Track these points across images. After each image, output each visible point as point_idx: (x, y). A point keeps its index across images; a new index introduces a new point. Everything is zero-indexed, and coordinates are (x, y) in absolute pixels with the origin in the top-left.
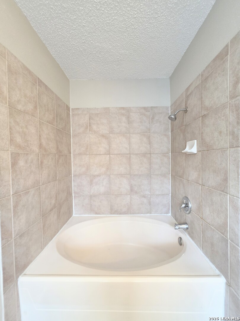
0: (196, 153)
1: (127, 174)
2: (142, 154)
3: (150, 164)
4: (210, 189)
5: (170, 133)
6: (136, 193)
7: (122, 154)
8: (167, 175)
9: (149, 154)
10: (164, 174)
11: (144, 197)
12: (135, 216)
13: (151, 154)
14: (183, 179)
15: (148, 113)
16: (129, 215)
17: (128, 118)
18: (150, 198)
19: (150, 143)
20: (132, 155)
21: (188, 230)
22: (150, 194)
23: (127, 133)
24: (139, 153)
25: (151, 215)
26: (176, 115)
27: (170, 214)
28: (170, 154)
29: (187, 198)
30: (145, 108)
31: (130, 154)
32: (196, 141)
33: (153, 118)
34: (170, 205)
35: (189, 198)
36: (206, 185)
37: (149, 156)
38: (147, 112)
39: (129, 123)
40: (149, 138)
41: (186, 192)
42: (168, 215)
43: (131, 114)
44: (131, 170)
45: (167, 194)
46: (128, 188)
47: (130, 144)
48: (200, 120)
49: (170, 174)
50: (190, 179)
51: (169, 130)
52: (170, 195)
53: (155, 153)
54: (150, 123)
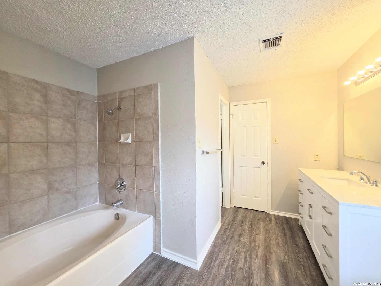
0: (131, 143)
1: (43, 169)
2: (66, 142)
3: (76, 153)
4: (142, 167)
5: (97, 122)
6: (57, 190)
7: (33, 142)
8: (94, 164)
9: (75, 142)
10: (92, 163)
11: (68, 192)
12: (55, 220)
13: (76, 142)
14: (116, 165)
15: (73, 98)
16: (45, 222)
17: (45, 96)
18: (76, 192)
19: (75, 130)
20: (50, 144)
21: (123, 204)
22: (75, 187)
23: (43, 115)
24: (61, 141)
25: (77, 210)
26: (112, 110)
27: (98, 203)
28: (98, 142)
29: (121, 179)
30: (69, 91)
31: (47, 142)
32: (130, 134)
33: (79, 104)
34: (97, 193)
35: (124, 178)
36: (139, 165)
37: (74, 144)
38: (71, 95)
39: (46, 103)
40: (74, 124)
41: (120, 174)
42: (96, 204)
43: (49, 92)
44: (49, 163)
45: (94, 183)
46: (45, 187)
47: (47, 129)
48: (134, 121)
49: (98, 163)
50: (124, 163)
51: (97, 120)
52: (98, 183)
53: (81, 141)
54: (75, 108)
